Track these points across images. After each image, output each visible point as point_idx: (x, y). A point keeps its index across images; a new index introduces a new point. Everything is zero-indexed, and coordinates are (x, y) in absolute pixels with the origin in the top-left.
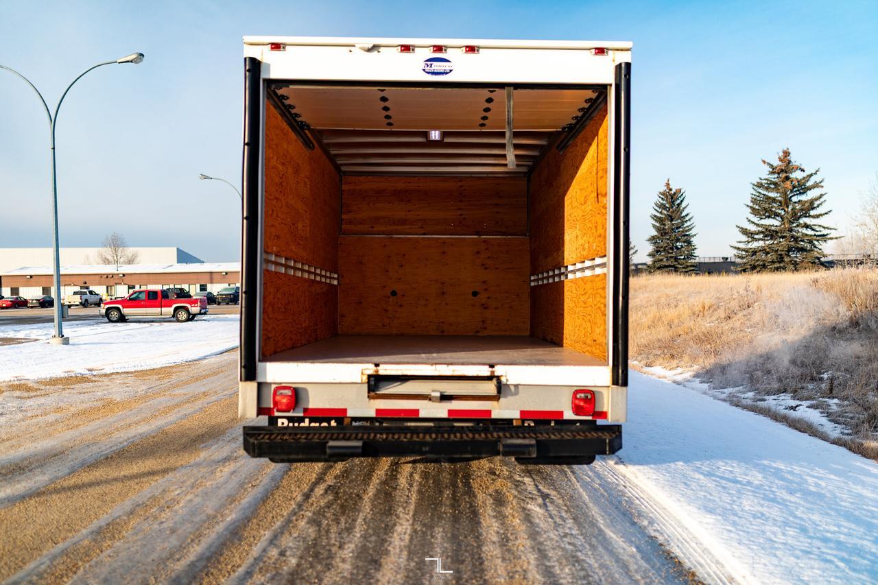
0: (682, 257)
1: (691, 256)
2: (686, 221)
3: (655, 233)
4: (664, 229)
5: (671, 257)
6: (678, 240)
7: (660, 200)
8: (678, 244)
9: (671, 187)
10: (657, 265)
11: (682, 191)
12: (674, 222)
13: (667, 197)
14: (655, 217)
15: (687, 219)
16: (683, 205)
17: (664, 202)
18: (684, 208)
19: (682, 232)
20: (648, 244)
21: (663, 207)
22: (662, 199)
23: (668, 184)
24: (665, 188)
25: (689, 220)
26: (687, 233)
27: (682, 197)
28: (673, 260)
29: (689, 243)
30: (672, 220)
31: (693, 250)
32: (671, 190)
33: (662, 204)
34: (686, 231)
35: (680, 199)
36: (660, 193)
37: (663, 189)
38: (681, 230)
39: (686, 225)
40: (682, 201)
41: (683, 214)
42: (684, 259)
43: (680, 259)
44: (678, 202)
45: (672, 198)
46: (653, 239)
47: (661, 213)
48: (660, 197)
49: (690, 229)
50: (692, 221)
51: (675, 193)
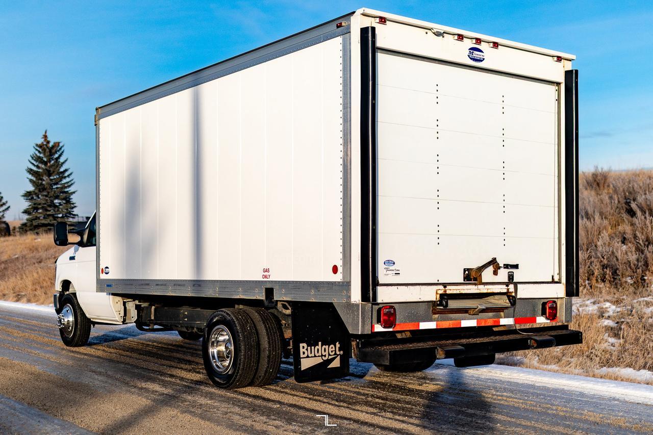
0: (60, 215)
1: (70, 214)
2: (65, 177)
3: (31, 188)
4: (41, 184)
5: (49, 215)
6: (57, 197)
7: (37, 152)
8: (56, 201)
9: (48, 139)
10: (35, 223)
11: (61, 145)
12: (52, 178)
13: (44, 150)
14: (30, 171)
15: (66, 174)
16: (62, 160)
17: (42, 155)
18: (63, 163)
19: (62, 188)
20: (23, 200)
21: (39, 159)
22: (39, 152)
23: (45, 137)
24: (43, 140)
25: (68, 176)
26: (66, 190)
27: (61, 152)
28: (51, 218)
29: (68, 201)
30: (49, 175)
31: (73, 208)
32: (48, 142)
33: (39, 157)
34: (66, 187)
35: (59, 153)
36: (37, 145)
37: (40, 141)
38: (59, 186)
39: (64, 181)
40: (60, 156)
41: (62, 170)
42: (62, 217)
43: (58, 217)
44: (56, 156)
45: (50, 151)
46: (28, 195)
47: (38, 167)
48: (37, 150)
49: (69, 186)
50: (71, 177)
51: (53, 147)
